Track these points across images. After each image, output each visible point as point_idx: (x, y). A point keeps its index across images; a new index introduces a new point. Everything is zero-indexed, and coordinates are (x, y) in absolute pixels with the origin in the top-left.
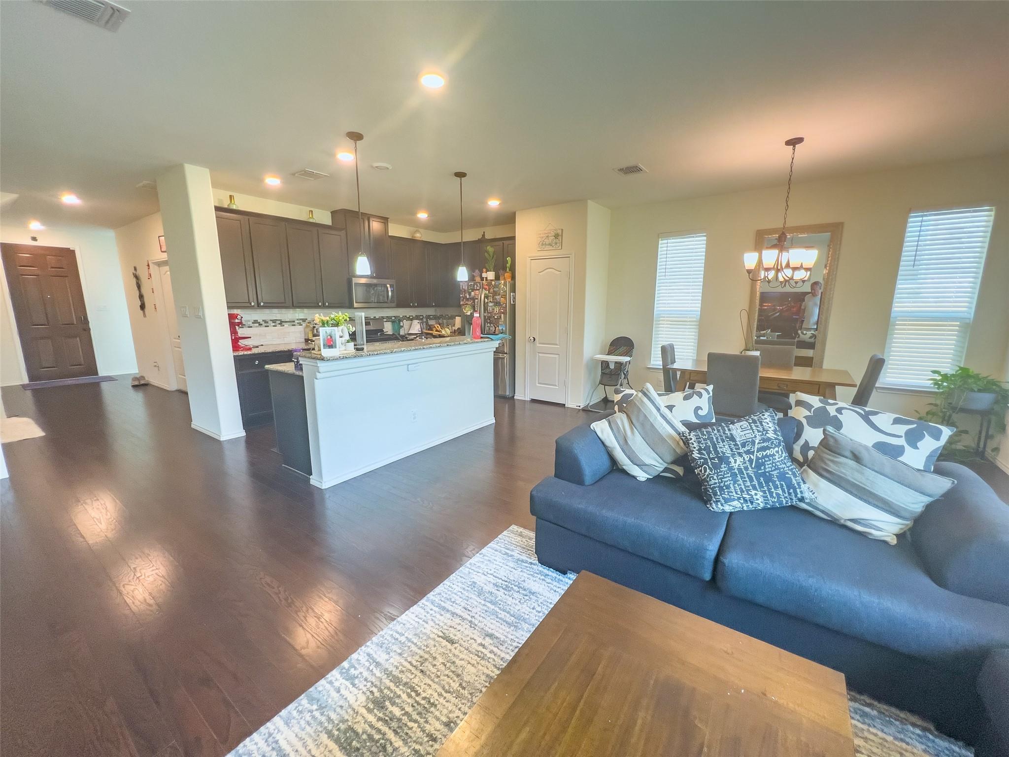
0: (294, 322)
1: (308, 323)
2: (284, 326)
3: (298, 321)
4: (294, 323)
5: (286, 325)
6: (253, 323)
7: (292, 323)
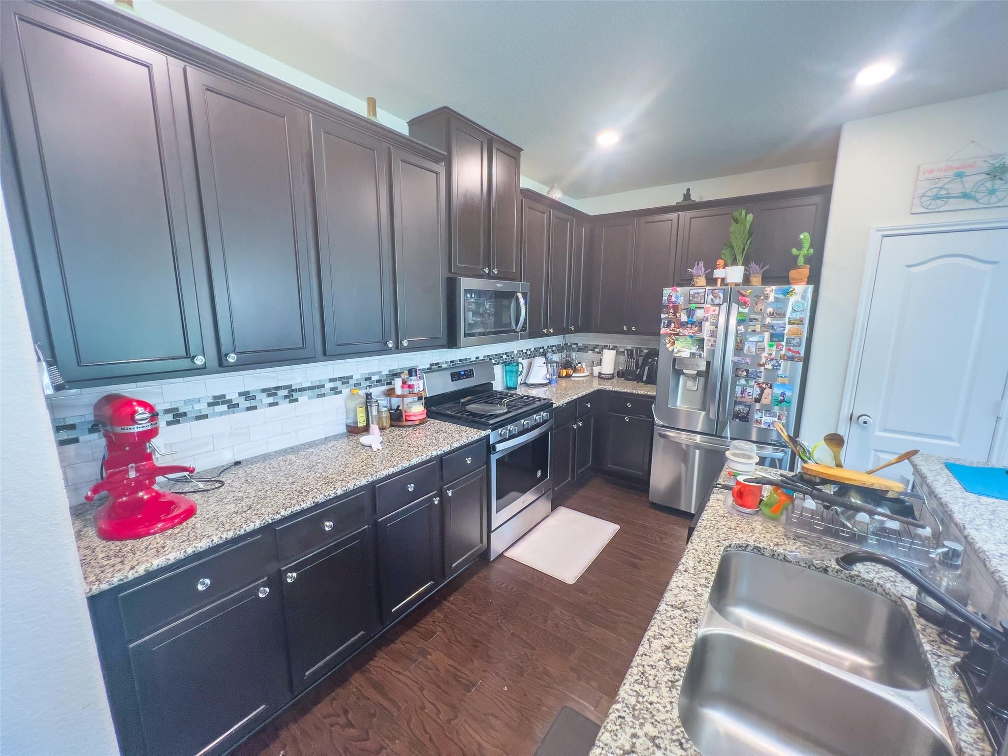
0: (323, 386)
1: (355, 385)
2: (296, 400)
3: (332, 385)
4: (323, 391)
5: (303, 398)
6: (210, 405)
7: (316, 389)
